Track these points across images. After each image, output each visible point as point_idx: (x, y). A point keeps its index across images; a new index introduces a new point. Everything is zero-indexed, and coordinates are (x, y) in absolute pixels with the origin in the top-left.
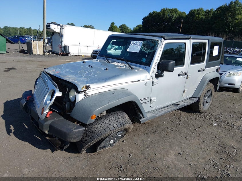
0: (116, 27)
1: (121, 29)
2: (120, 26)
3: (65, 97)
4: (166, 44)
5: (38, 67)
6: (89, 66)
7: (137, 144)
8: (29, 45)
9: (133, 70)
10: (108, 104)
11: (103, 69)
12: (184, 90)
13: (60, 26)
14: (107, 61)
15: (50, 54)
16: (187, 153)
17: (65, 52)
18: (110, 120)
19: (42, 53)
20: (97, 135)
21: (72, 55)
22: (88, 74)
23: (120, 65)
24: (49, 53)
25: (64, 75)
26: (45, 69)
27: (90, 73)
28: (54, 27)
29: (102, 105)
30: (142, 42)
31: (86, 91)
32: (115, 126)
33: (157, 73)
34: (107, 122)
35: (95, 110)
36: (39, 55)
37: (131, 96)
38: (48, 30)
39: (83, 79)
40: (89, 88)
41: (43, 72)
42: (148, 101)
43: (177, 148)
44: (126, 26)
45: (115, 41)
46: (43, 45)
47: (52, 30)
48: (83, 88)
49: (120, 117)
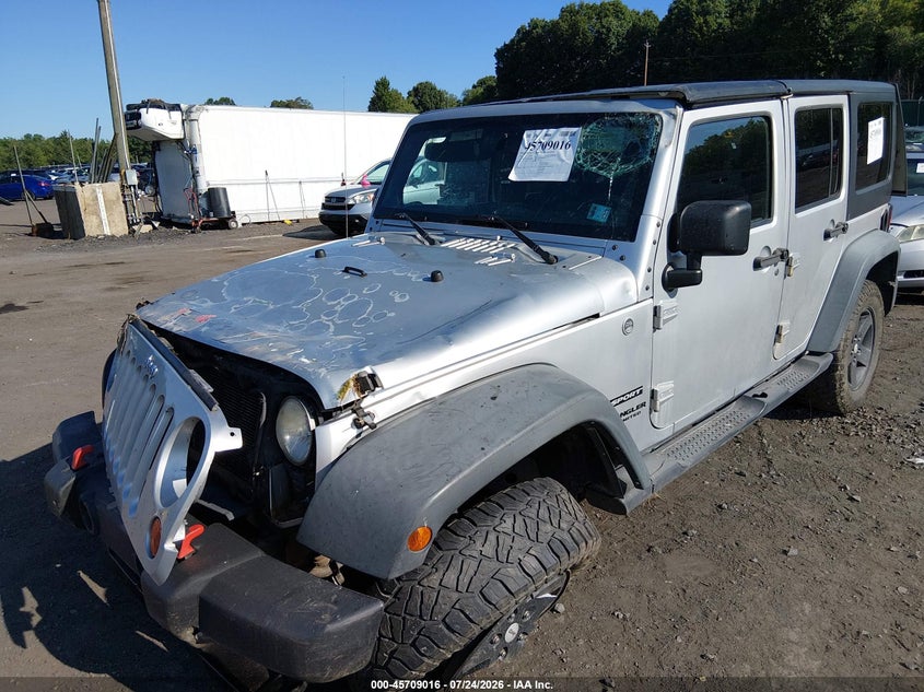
0: (397, 95)
1: (416, 101)
2: (411, 89)
3: (259, 442)
4: (695, 126)
5: (112, 289)
6: (347, 270)
7: (621, 616)
8: (68, 205)
9: (559, 265)
10: (480, 458)
11: (415, 277)
12: (779, 329)
13: (179, 113)
14: (419, 236)
15: (154, 228)
16: (864, 632)
17: (214, 214)
18: (502, 537)
19: (123, 229)
20: (448, 627)
21: (243, 224)
22: (352, 312)
23: (489, 248)
24: (150, 227)
25: (235, 331)
26: (139, 306)
27: (363, 304)
28: (154, 119)
29: (455, 470)
30: (575, 129)
31: (362, 405)
32: (531, 564)
33: (670, 269)
34: (489, 550)
35: (422, 504)
36: (113, 236)
37: (579, 397)
38: (133, 132)
39: (331, 339)
40: (376, 385)
41: (135, 323)
42: (643, 405)
43: (807, 607)
44: (433, 88)
45: (440, 140)
46: (124, 196)
47: (150, 130)
48: (343, 391)
49: (544, 513)
